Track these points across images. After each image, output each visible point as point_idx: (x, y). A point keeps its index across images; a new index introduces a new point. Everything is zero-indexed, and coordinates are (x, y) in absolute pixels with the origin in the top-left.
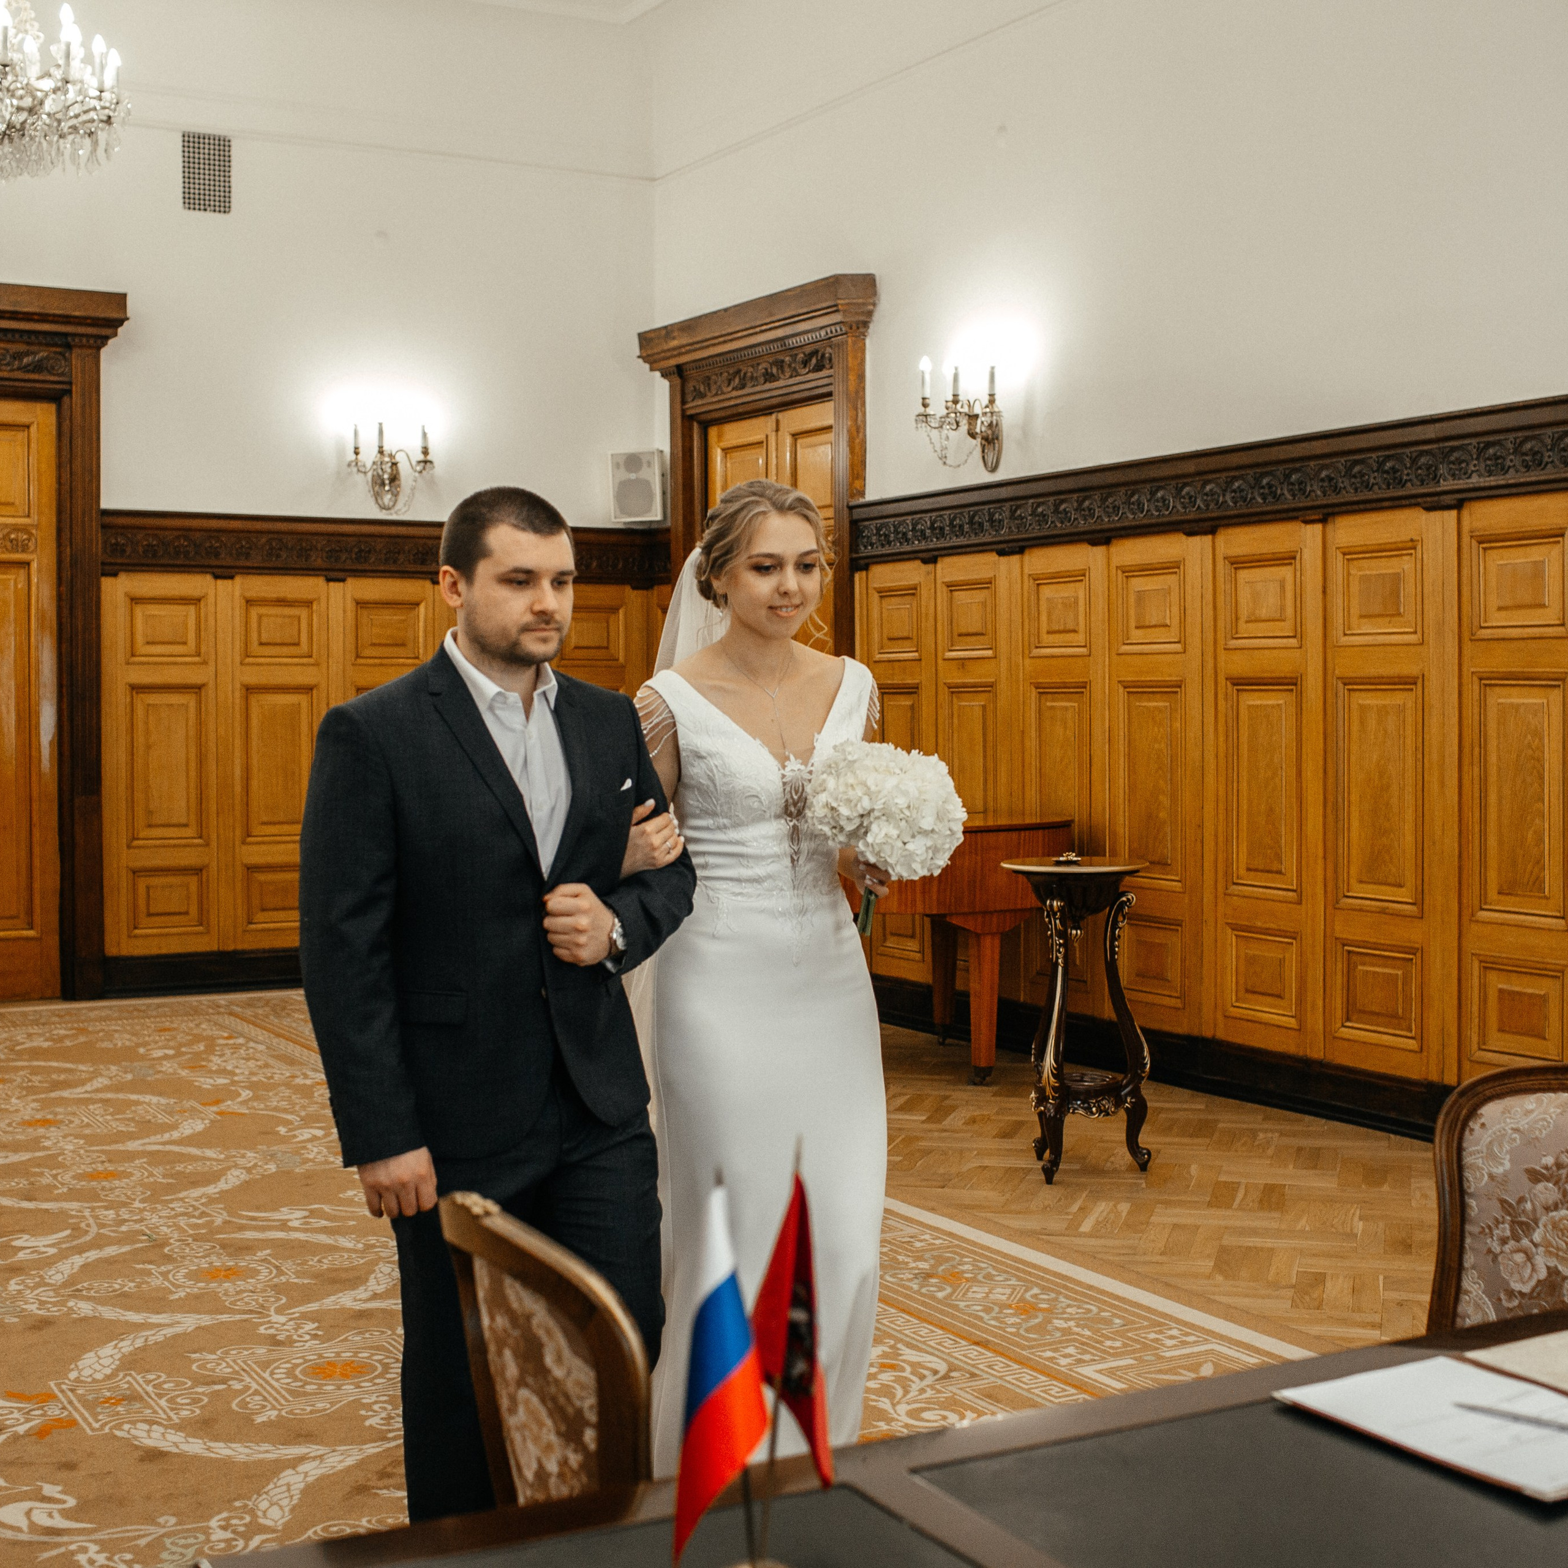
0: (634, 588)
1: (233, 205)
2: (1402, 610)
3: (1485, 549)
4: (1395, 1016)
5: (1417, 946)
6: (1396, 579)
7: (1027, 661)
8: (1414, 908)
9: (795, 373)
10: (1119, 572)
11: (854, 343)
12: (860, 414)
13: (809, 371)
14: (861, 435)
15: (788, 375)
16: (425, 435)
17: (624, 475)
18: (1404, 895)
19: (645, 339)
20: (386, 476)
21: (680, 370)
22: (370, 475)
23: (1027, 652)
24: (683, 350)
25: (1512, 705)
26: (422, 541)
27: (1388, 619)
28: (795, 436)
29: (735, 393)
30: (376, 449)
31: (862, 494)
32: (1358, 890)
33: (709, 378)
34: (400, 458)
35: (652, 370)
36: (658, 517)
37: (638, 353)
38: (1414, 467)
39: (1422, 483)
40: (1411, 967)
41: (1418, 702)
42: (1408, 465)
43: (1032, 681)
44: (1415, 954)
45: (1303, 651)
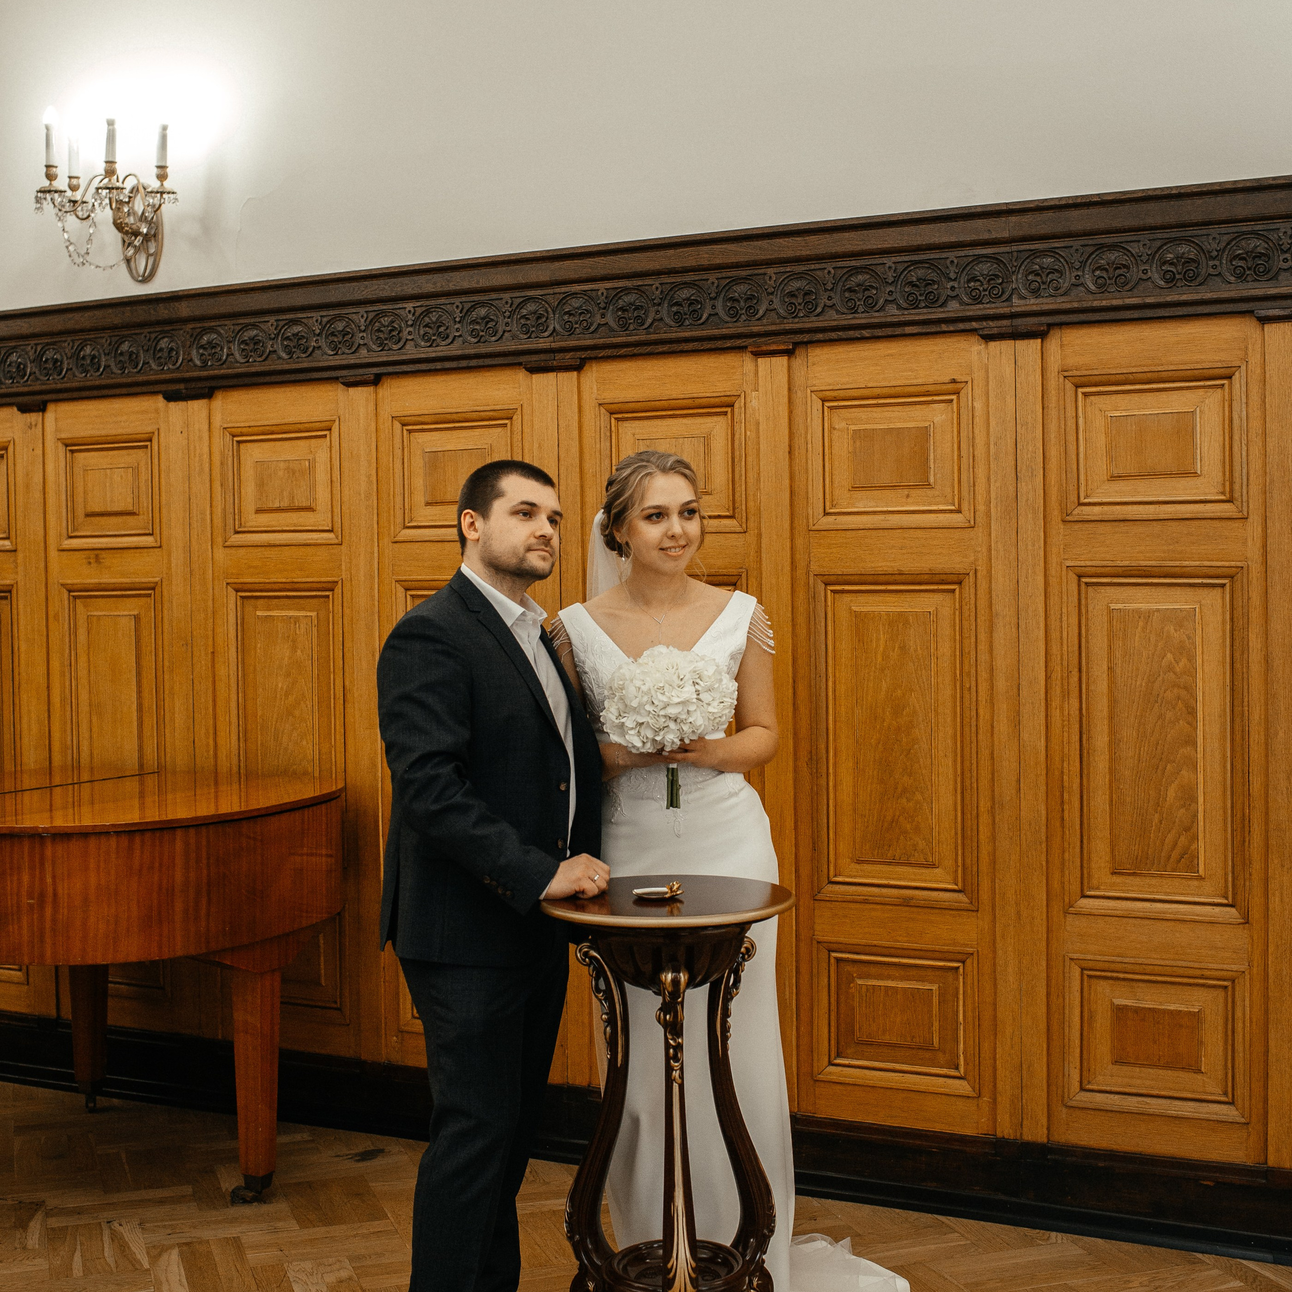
2: (932, 480)
3: (1085, 395)
4: (927, 1047)
5: (970, 950)
6: (923, 434)
7: (220, 554)
8: (961, 897)
10: (397, 425)
18: (940, 878)
23: (219, 540)
25: (1138, 612)
27: (906, 492)
32: (852, 872)
38: (964, 278)
39: (977, 300)
40: (957, 979)
41: (966, 608)
42: (952, 276)
43: (229, 581)
44: (963, 962)
45: (751, 537)
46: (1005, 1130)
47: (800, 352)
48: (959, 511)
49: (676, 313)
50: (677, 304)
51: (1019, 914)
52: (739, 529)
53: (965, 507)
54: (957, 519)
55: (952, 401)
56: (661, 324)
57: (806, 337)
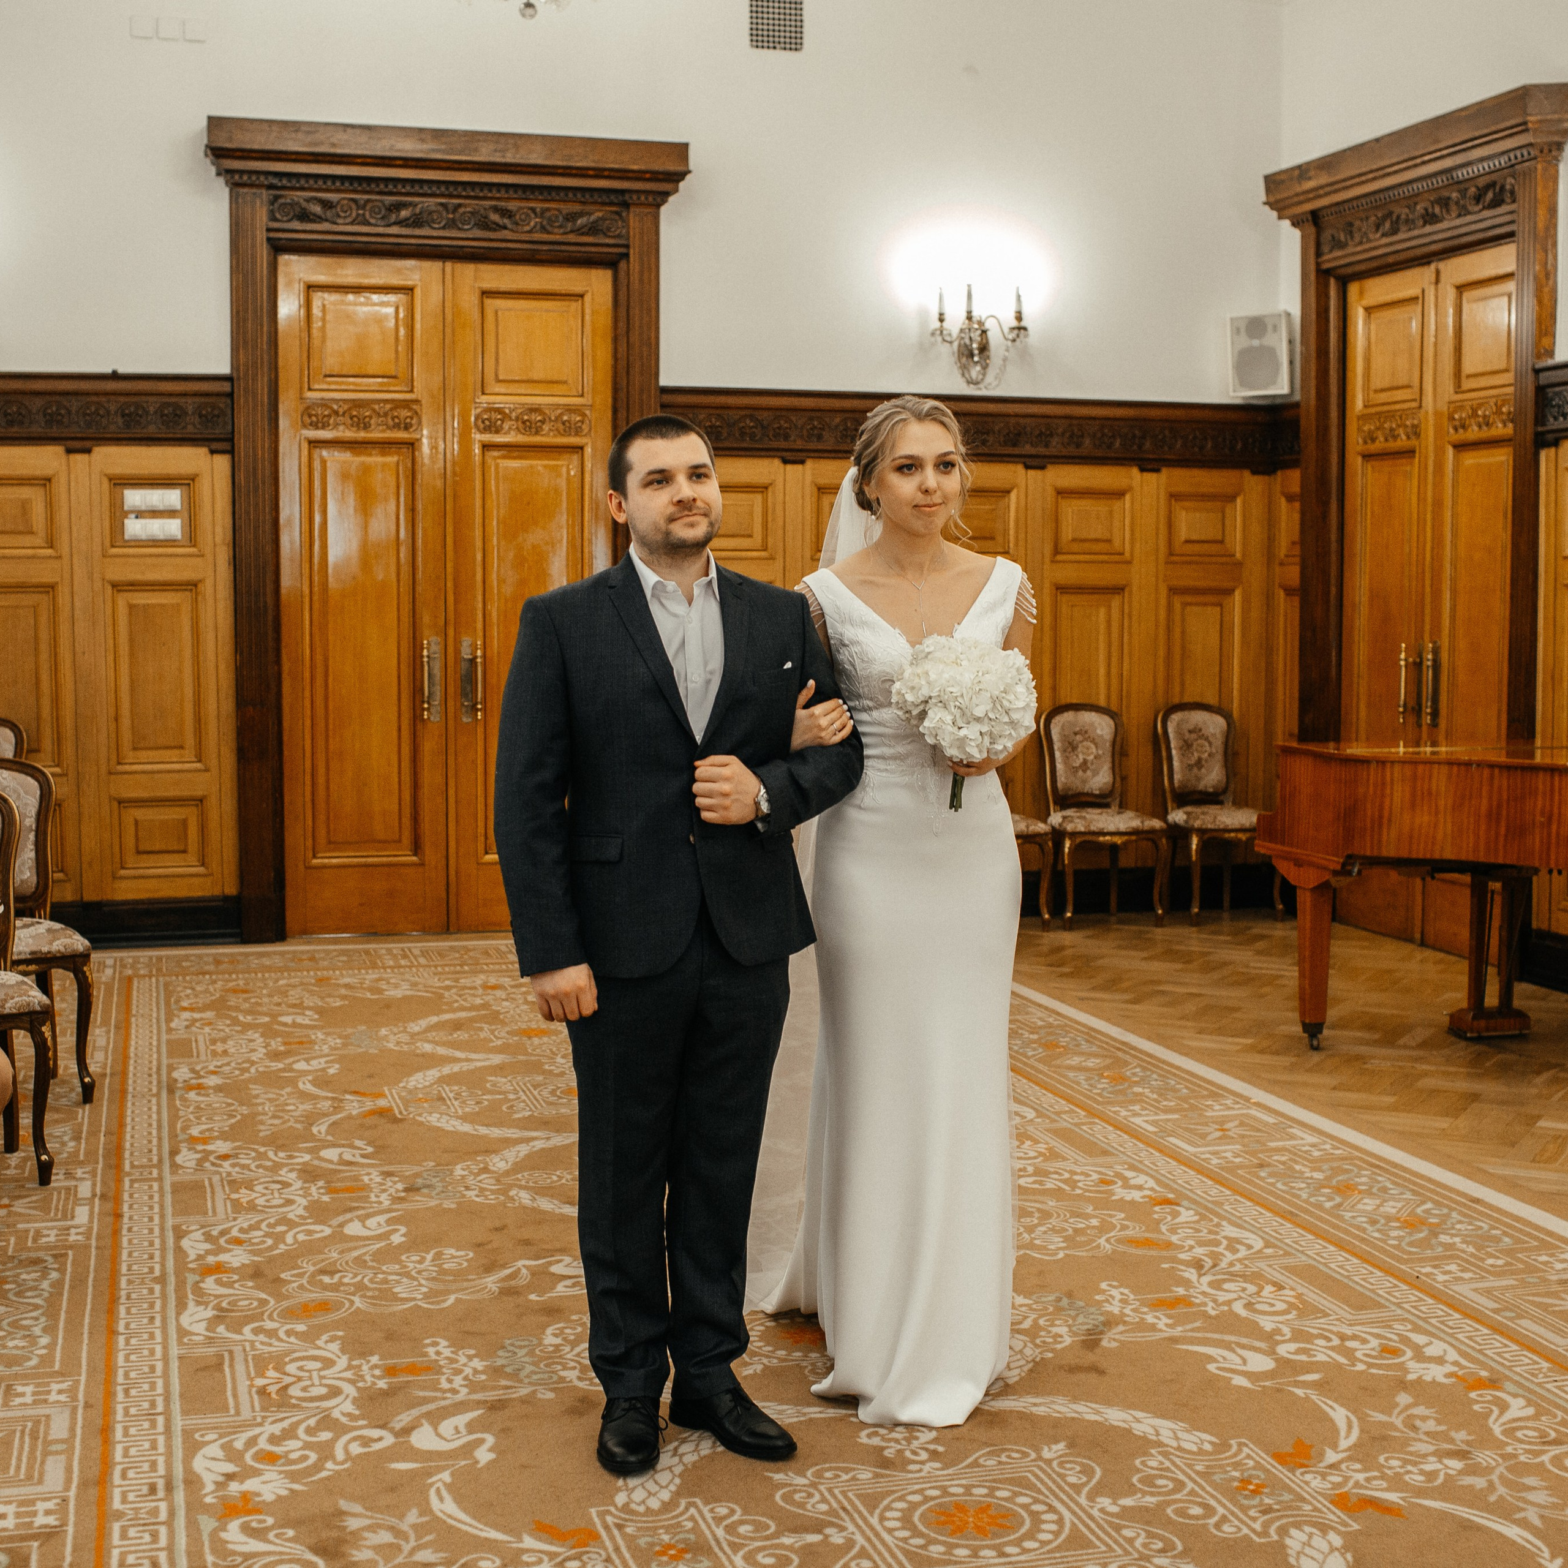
0: (1255, 472)
1: (805, 41)
9: (1464, 212)
11: (1545, 170)
12: (1550, 257)
13: (1484, 208)
14: (1551, 282)
15: (1454, 215)
16: (1019, 297)
17: (1244, 342)
19: (1272, 182)
20: (975, 346)
21: (1315, 217)
22: (956, 344)
24: (1321, 192)
26: (1013, 420)
28: (1461, 288)
29: (1385, 240)
30: (964, 315)
31: (1551, 353)
33: (1351, 225)
34: (988, 325)
35: (1280, 218)
36: (1285, 390)
37: (1264, 198)
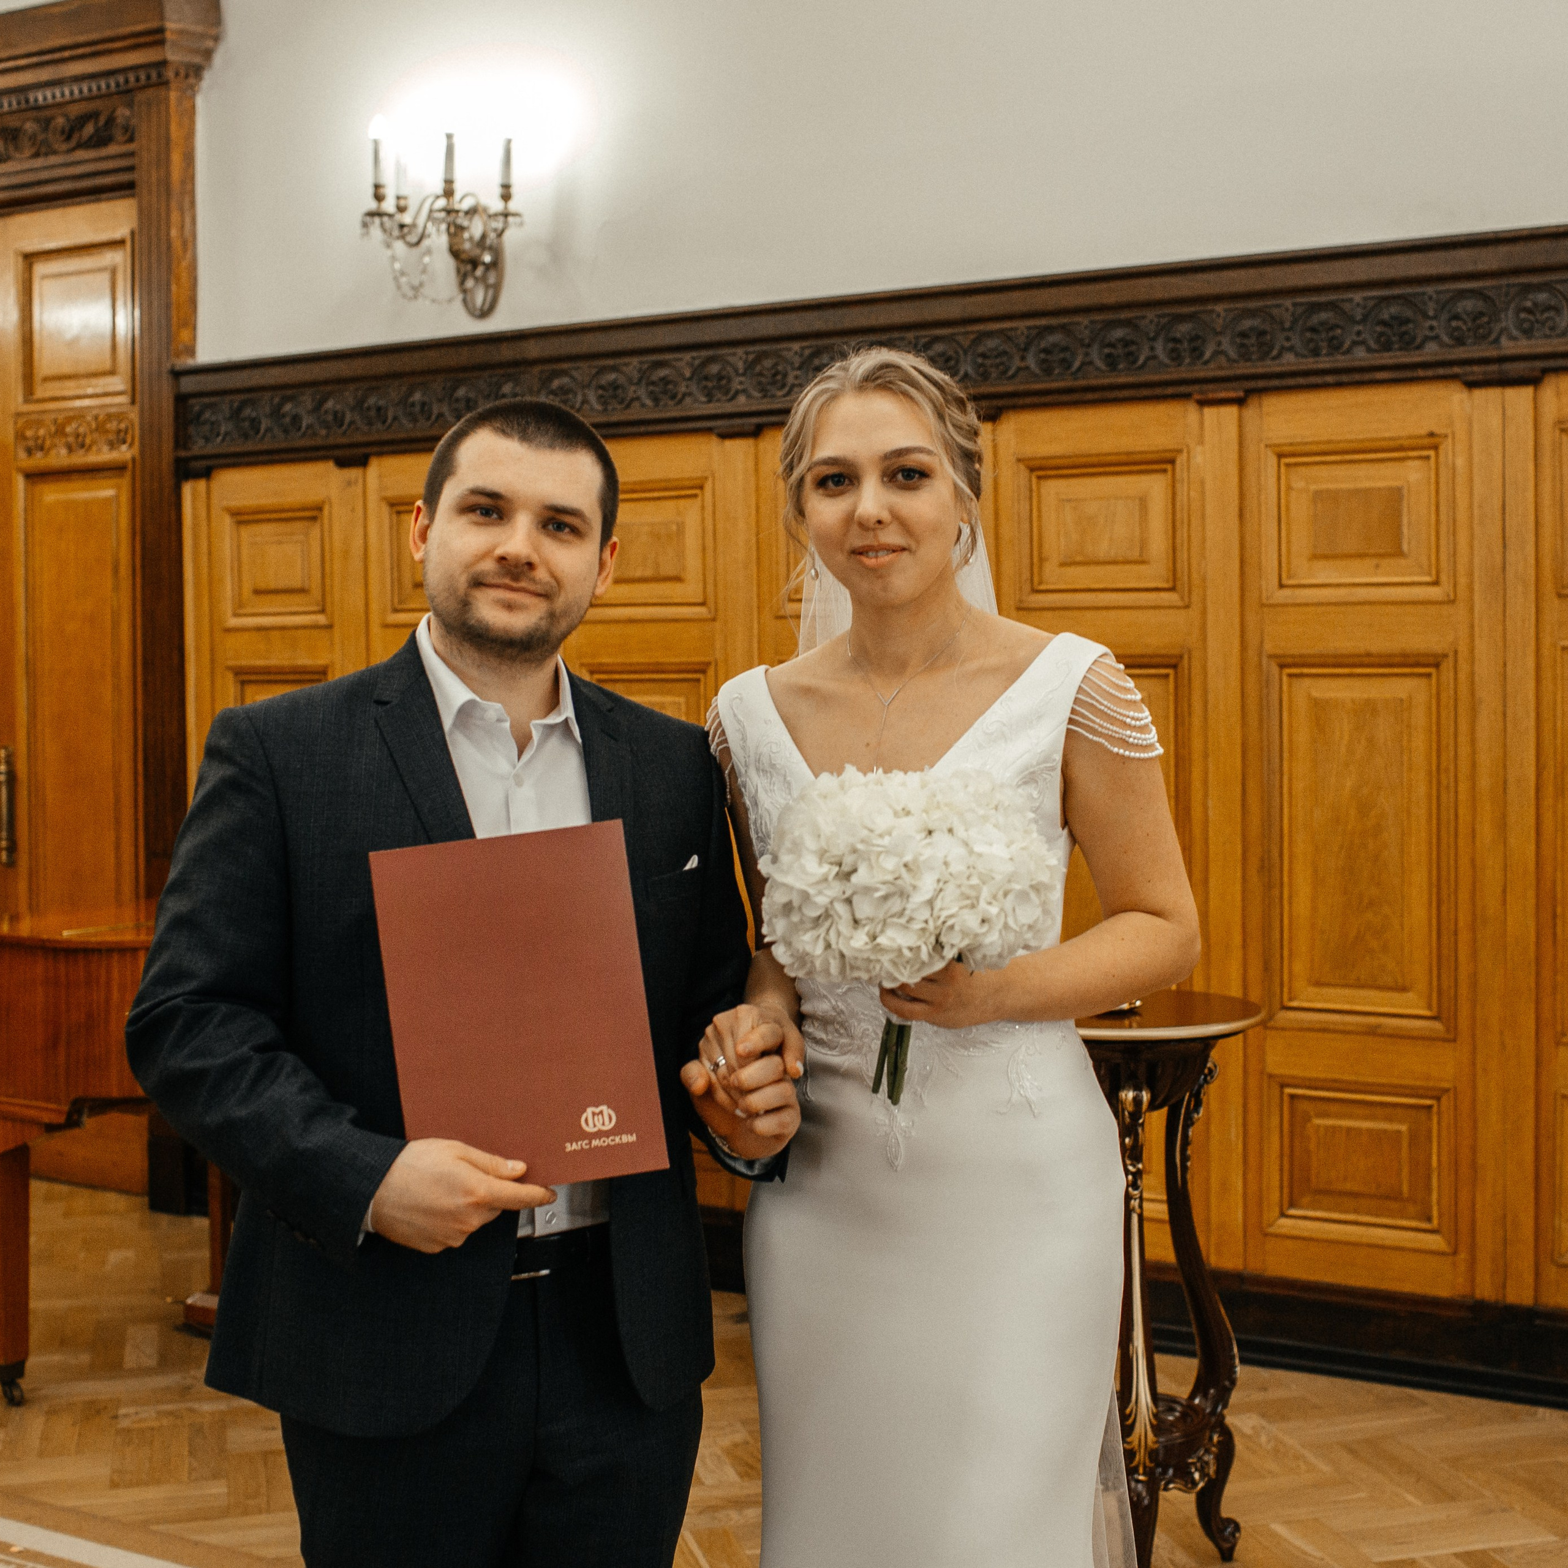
2: (1405, 547)
4: (1395, 1197)
5: (1446, 1085)
6: (1395, 497)
8: (1437, 1026)
9: (46, 149)
11: (180, 101)
12: (188, 220)
13: (79, 147)
14: (189, 255)
15: (28, 153)
18: (1412, 1003)
27: (1375, 561)
28: (29, 258)
31: (191, 351)
32: (1309, 996)
38: (1444, 316)
39: (1460, 341)
40: (1430, 1119)
41: (1444, 695)
42: (1431, 313)
43: (585, 661)
44: (1438, 1099)
45: (1194, 613)
46: (1486, 1291)
47: (1253, 402)
48: (1436, 583)
49: (1109, 356)
50: (1112, 345)
51: (1503, 1045)
52: (1180, 603)
53: (1444, 578)
54: (1434, 593)
55: (1428, 458)
56: (1090, 368)
57: (1261, 384)
